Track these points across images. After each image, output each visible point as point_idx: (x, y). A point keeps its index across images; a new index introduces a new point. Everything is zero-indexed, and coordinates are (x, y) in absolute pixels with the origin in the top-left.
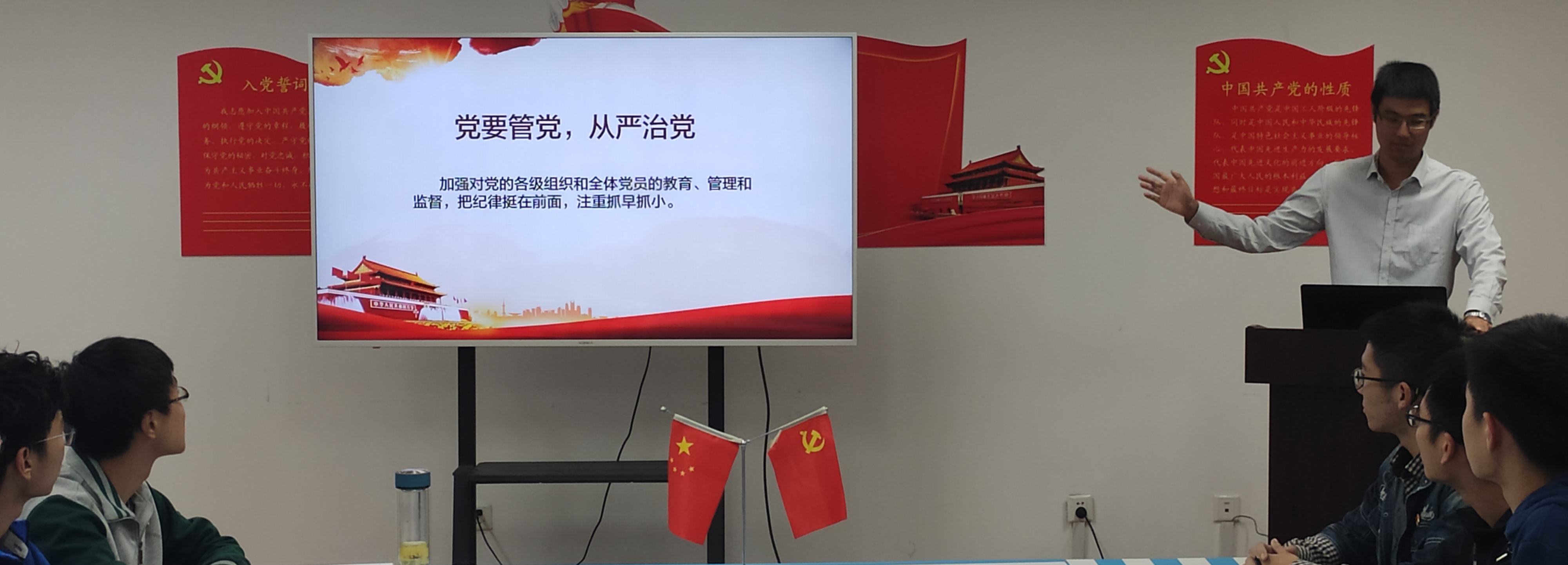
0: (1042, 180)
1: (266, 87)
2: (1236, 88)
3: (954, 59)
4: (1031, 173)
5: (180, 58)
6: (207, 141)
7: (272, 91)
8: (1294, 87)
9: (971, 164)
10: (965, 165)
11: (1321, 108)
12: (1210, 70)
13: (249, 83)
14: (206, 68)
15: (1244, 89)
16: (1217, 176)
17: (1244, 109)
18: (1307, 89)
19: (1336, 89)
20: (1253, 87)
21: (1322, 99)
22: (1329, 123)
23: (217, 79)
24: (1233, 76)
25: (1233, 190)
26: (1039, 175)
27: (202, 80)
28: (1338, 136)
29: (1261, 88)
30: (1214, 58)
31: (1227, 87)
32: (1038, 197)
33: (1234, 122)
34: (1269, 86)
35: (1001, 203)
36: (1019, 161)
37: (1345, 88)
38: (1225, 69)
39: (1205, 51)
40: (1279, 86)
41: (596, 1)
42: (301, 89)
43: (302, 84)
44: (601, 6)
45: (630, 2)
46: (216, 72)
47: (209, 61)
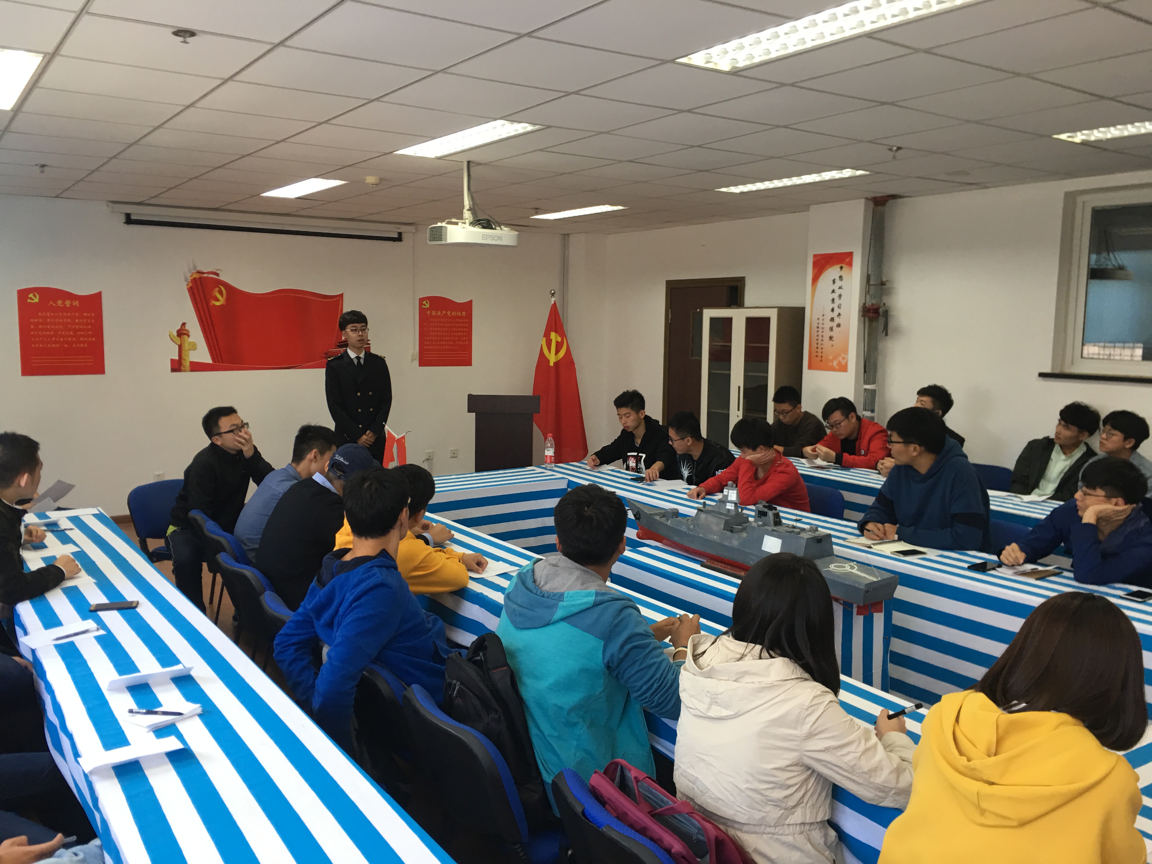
1: (60, 304)
2: (431, 313)
3: (339, 300)
5: (18, 291)
6: (32, 327)
7: (63, 306)
8: (449, 313)
11: (457, 320)
12: (423, 306)
13: (51, 302)
14: (31, 295)
15: (434, 313)
16: (425, 343)
17: (434, 320)
18: (453, 313)
19: (461, 314)
20: (437, 313)
21: (457, 317)
22: (459, 325)
23: (36, 300)
24: (431, 308)
25: (431, 348)
27: (29, 301)
28: (462, 329)
29: (439, 313)
30: (424, 302)
31: (429, 312)
33: (431, 324)
34: (441, 312)
37: (464, 313)
38: (428, 306)
39: (421, 300)
40: (444, 312)
41: (203, 273)
42: (76, 306)
43: (76, 303)
44: (206, 275)
45: (217, 275)
46: (36, 297)
47: (33, 293)
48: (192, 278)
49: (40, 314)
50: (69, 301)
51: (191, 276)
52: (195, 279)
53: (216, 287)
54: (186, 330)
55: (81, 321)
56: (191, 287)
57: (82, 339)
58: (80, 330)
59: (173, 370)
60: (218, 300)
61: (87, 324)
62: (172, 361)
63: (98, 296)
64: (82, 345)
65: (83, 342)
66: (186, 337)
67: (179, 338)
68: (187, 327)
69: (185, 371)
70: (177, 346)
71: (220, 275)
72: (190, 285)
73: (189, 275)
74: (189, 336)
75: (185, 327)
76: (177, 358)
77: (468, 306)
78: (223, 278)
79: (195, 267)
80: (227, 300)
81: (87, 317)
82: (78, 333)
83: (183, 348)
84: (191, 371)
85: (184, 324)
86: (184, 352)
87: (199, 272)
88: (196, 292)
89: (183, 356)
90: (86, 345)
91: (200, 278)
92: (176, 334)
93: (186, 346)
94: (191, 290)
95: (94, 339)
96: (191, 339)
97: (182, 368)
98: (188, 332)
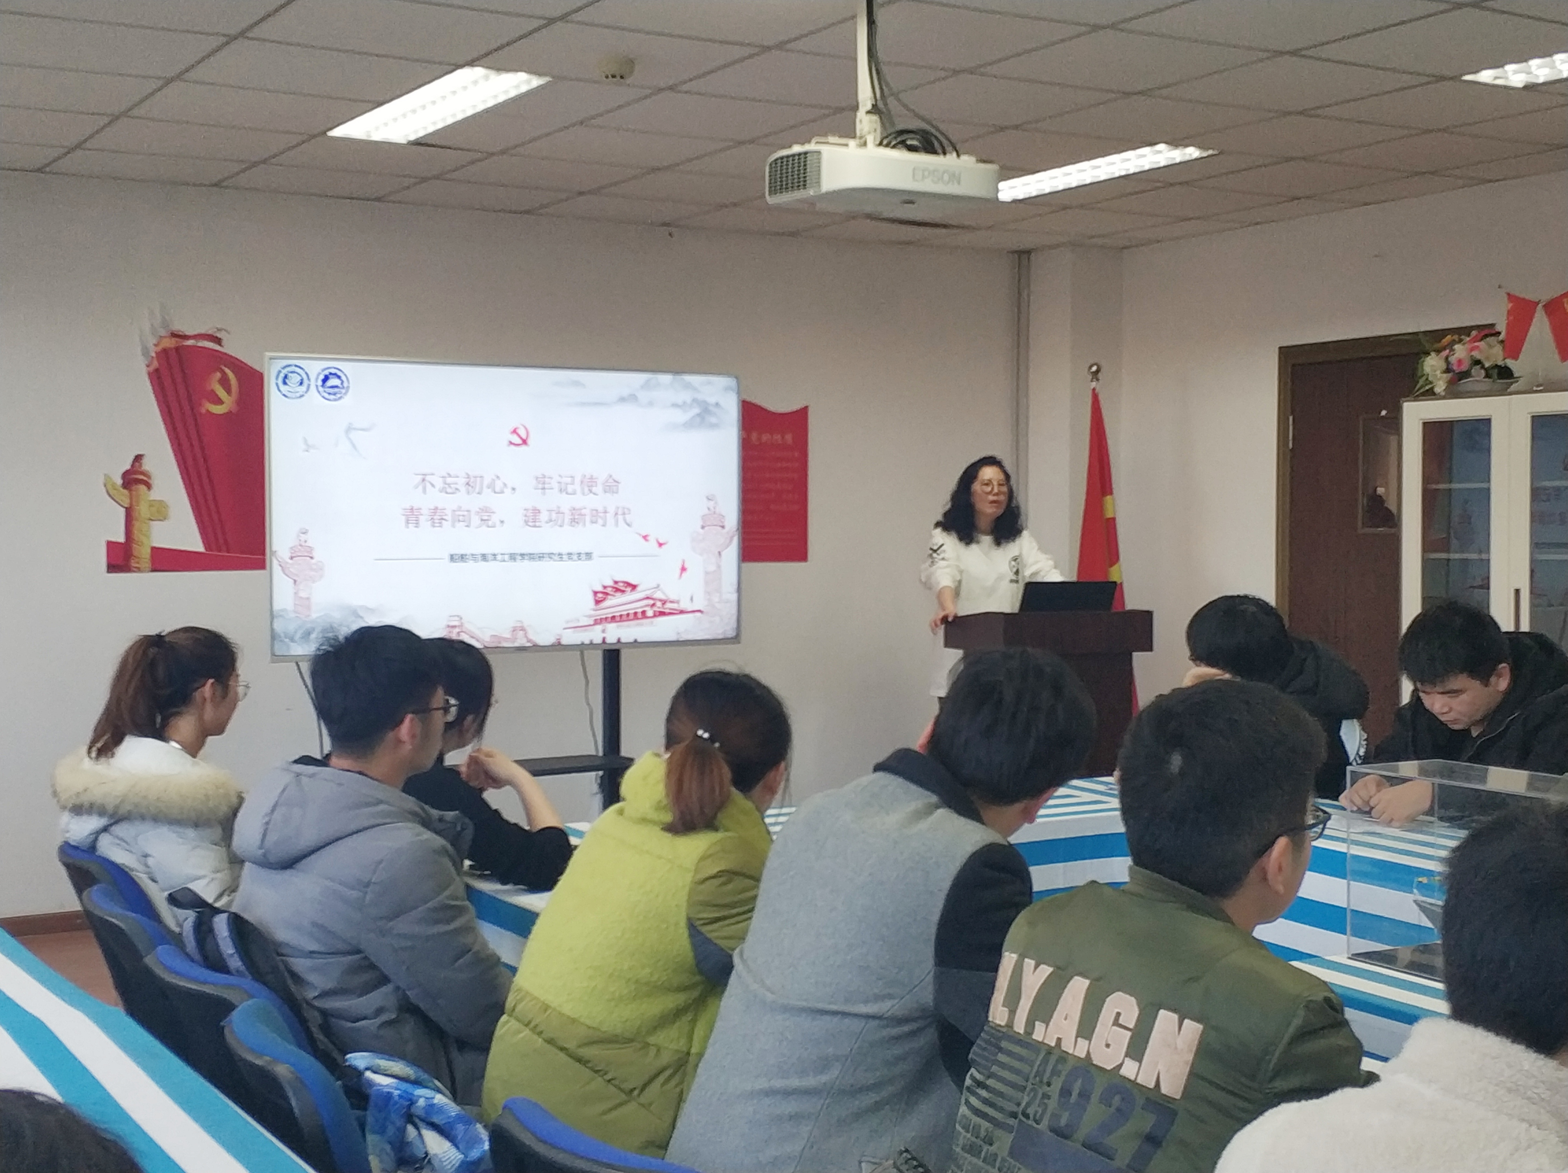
28: (785, 475)
41: (186, 337)
44: (190, 342)
45: (218, 341)
48: (159, 349)
51: (155, 345)
52: (165, 351)
53: (215, 371)
54: (143, 473)
56: (157, 370)
59: (115, 566)
60: (219, 401)
62: (111, 545)
66: (143, 488)
67: (126, 492)
68: (147, 465)
69: (139, 570)
70: (123, 512)
71: (224, 343)
72: (155, 364)
73: (151, 341)
74: (149, 486)
75: (141, 466)
76: (121, 539)
78: (232, 347)
79: (165, 324)
80: (240, 402)
83: (135, 514)
84: (154, 570)
85: (138, 458)
86: (137, 525)
87: (174, 335)
88: (167, 382)
89: (136, 534)
91: (177, 349)
92: (119, 482)
93: (143, 510)
94: (156, 377)
96: (155, 494)
97: (133, 563)
98: (149, 477)
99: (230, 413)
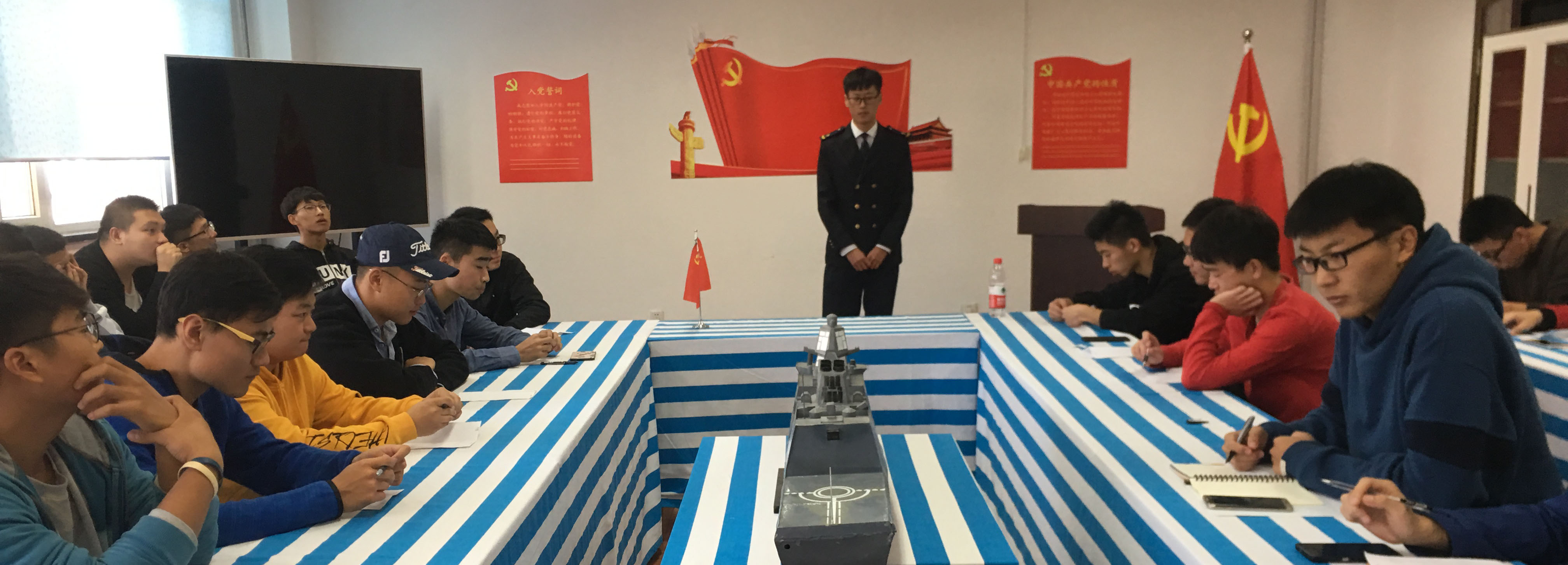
0: (950, 136)
1: (540, 92)
2: (1055, 85)
3: (903, 71)
4: (945, 132)
5: (495, 77)
6: (511, 121)
7: (544, 94)
8: (1087, 83)
9: (913, 128)
10: (910, 127)
11: (1101, 93)
13: (531, 90)
14: (509, 83)
15: (1060, 84)
16: (1045, 131)
17: (1059, 95)
18: (1094, 83)
19: (1109, 83)
20: (1065, 83)
21: (1102, 89)
22: (1106, 101)
23: (515, 88)
24: (1055, 77)
25: (1054, 139)
26: (950, 133)
27: (507, 89)
28: (1110, 109)
29: (1069, 84)
31: (1051, 83)
32: (949, 145)
33: (1054, 102)
34: (1073, 82)
35: (930, 148)
36: (938, 126)
37: (1114, 82)
38: (1049, 73)
39: (1038, 65)
40: (1078, 82)
41: (713, 43)
42: (559, 93)
43: (559, 90)
44: (715, 45)
45: (731, 43)
46: (514, 84)
47: (511, 79)
48: (698, 50)
49: (519, 106)
50: (551, 88)
51: (696, 48)
52: (701, 51)
53: (729, 61)
54: (690, 122)
55: (564, 113)
56: (697, 63)
57: (566, 136)
58: (564, 125)
59: (675, 175)
60: (731, 78)
61: (571, 117)
62: (673, 164)
63: (584, 81)
64: (566, 144)
65: (568, 140)
66: (690, 131)
67: (681, 133)
68: (692, 118)
69: (689, 177)
70: (680, 143)
71: (735, 44)
72: (696, 59)
73: (694, 45)
74: (694, 130)
75: (688, 118)
76: (678, 159)
77: (1122, 71)
78: (738, 47)
79: (701, 35)
80: (743, 78)
81: (572, 109)
82: (562, 128)
83: (686, 145)
84: (697, 177)
85: (687, 114)
86: (687, 151)
87: (707, 42)
88: (703, 69)
89: (687, 156)
90: (571, 144)
91: (708, 50)
92: (677, 127)
93: (690, 143)
94: (697, 68)
95: (579, 136)
96: (697, 134)
97: (686, 173)
98: (693, 124)
99: (737, 86)
